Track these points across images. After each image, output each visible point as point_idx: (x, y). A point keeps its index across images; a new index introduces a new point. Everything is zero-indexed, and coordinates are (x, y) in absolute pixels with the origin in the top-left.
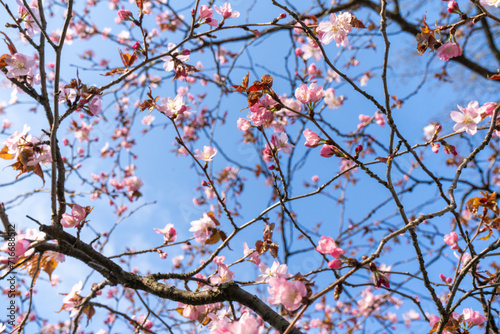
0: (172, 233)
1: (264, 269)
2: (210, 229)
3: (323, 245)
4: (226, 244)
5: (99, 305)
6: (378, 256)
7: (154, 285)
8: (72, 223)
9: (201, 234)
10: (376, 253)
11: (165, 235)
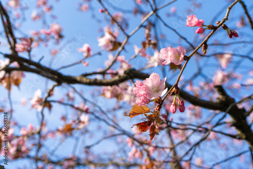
0: (89, 50)
1: (150, 58)
2: (111, 42)
3: (189, 21)
4: (123, 48)
5: (54, 101)
6: (227, 19)
7: (85, 80)
8: (24, 49)
9: (106, 46)
10: (225, 17)
11: (84, 52)
